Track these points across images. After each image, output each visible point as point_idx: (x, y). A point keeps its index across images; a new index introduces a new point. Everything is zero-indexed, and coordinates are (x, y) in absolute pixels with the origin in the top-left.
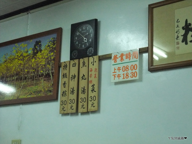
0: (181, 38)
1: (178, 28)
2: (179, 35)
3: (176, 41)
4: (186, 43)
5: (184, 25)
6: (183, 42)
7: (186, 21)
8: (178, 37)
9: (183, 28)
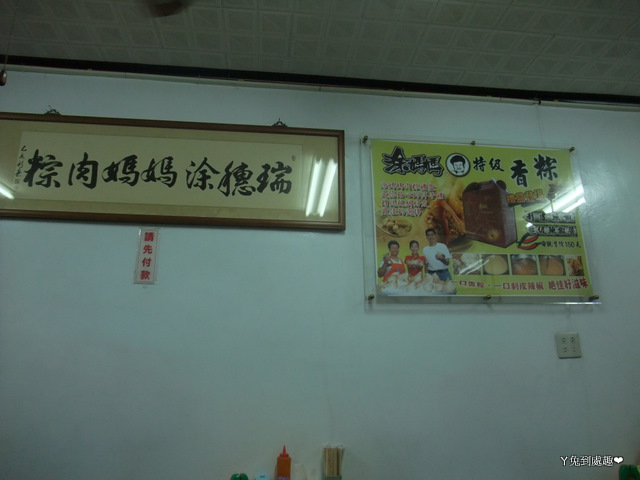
0: (24, 175)
1: (21, 160)
2: (22, 170)
3: (16, 178)
4: (30, 185)
5: (32, 157)
6: (25, 181)
7: (37, 152)
8: (19, 172)
9: (30, 161)
